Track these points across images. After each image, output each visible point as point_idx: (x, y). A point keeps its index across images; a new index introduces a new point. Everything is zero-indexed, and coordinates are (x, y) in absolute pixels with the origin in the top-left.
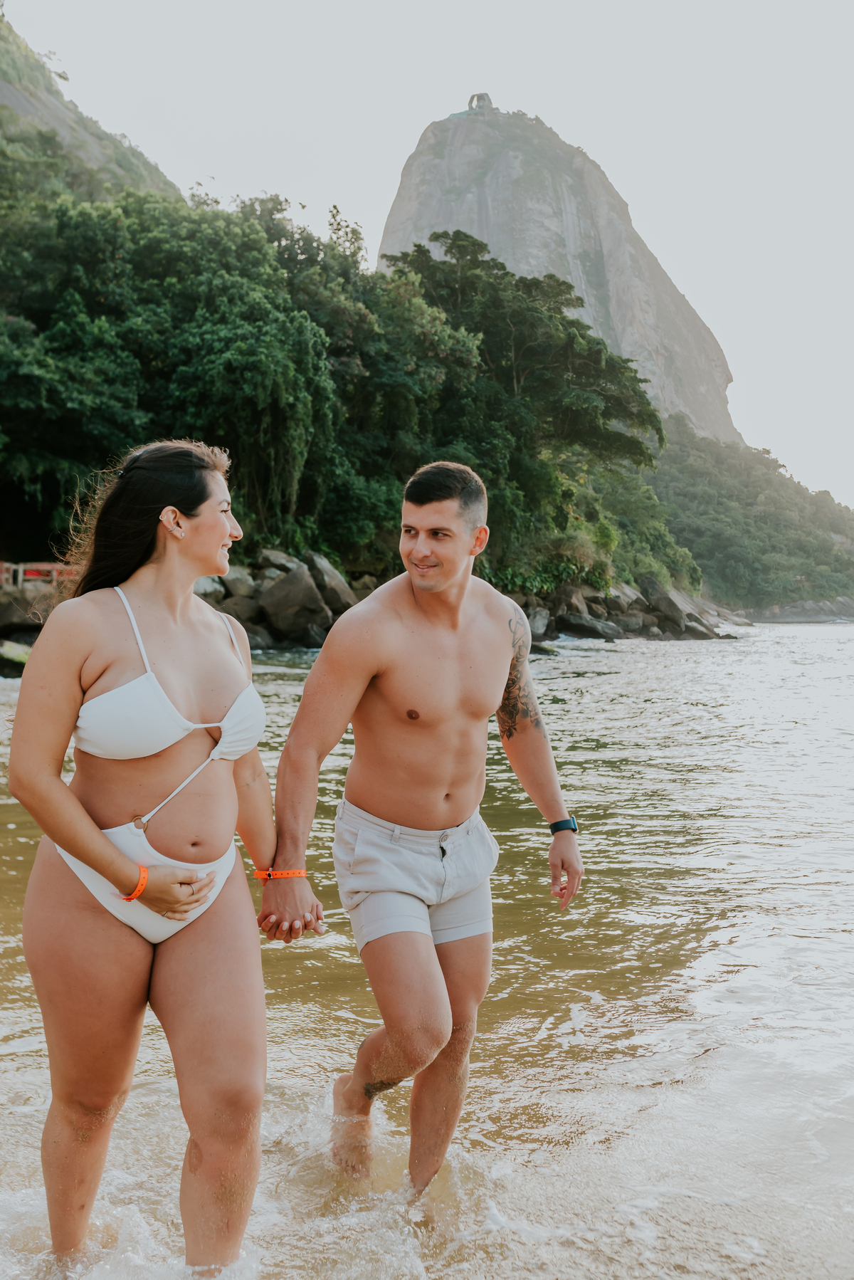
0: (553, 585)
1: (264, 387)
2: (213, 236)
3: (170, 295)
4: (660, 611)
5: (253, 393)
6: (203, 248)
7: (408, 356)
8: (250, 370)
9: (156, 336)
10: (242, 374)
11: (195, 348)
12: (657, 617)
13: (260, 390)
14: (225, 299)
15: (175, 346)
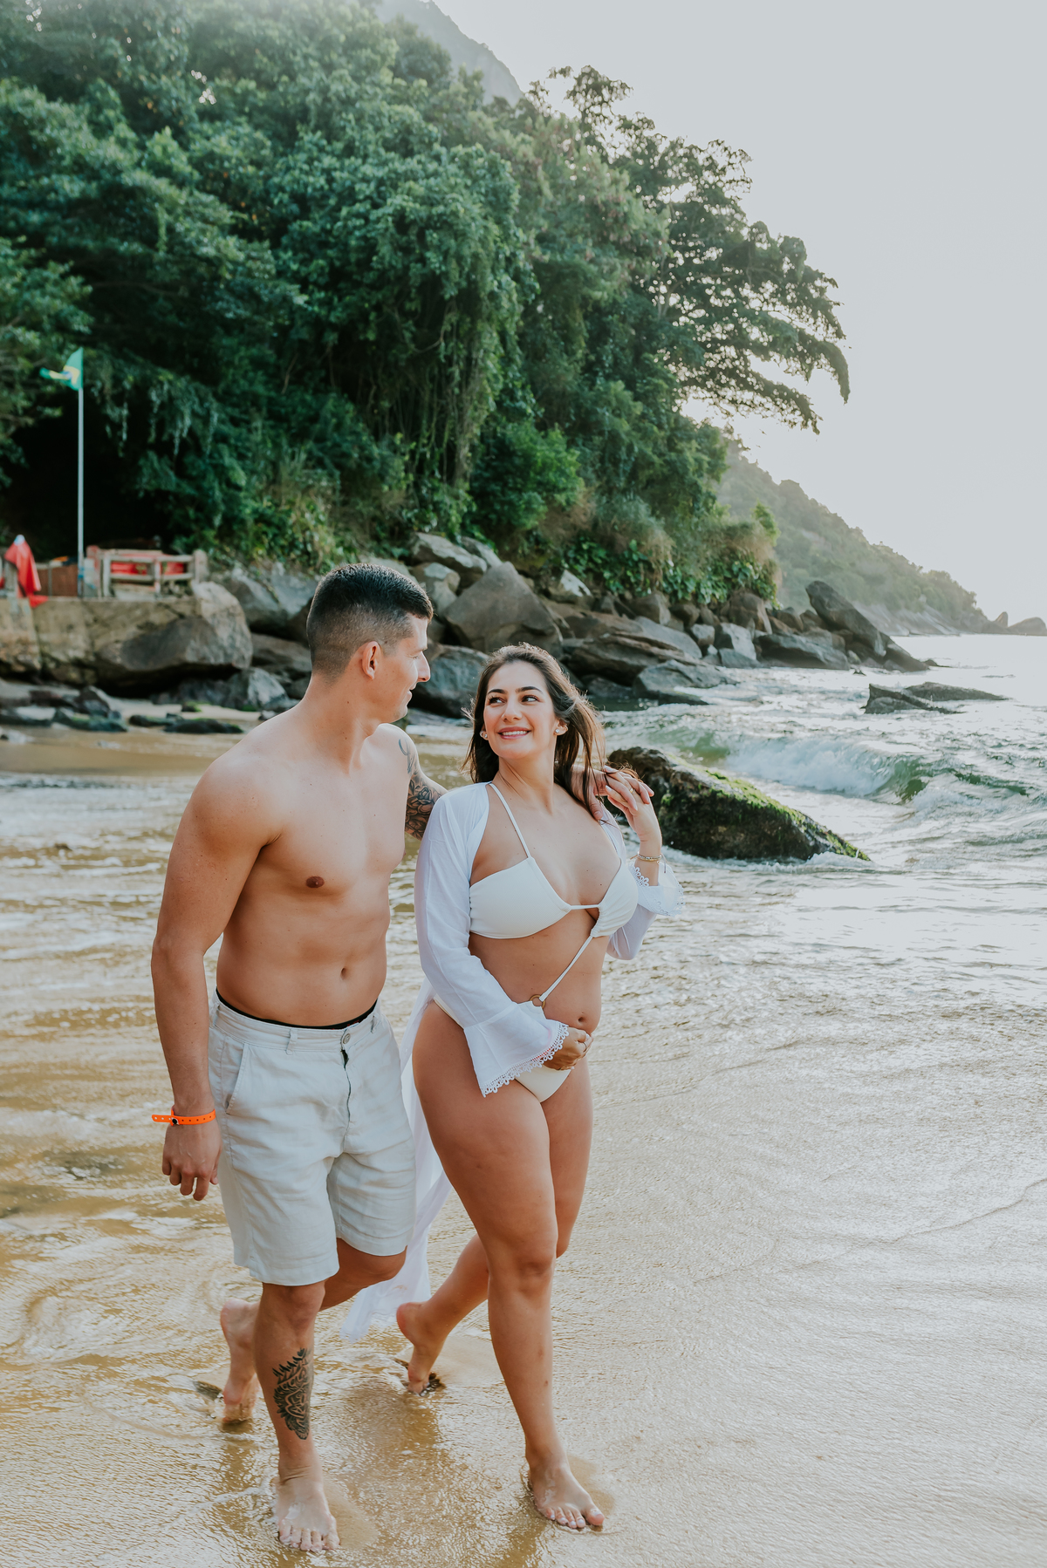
0: (725, 592)
1: (460, 259)
2: (310, 17)
3: (247, 110)
4: (845, 628)
5: (443, 268)
6: (295, 35)
7: (580, 239)
8: (436, 229)
9: (251, 169)
10: (421, 236)
11: (317, 195)
12: (845, 637)
13: (453, 264)
14: (351, 117)
15: (281, 189)
